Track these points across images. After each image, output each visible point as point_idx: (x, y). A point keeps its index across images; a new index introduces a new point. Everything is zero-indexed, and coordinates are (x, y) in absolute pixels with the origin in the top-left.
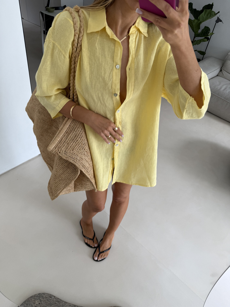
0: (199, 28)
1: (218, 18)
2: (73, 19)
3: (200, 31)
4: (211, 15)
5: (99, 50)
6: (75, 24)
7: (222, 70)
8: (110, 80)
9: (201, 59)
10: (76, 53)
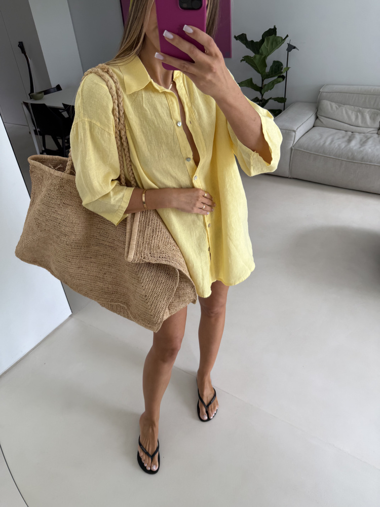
0: (266, 66)
1: (289, 45)
2: (107, 83)
3: (268, 70)
4: (277, 43)
5: (150, 111)
6: (110, 89)
7: (318, 116)
8: (176, 144)
9: (282, 109)
10: (120, 124)
